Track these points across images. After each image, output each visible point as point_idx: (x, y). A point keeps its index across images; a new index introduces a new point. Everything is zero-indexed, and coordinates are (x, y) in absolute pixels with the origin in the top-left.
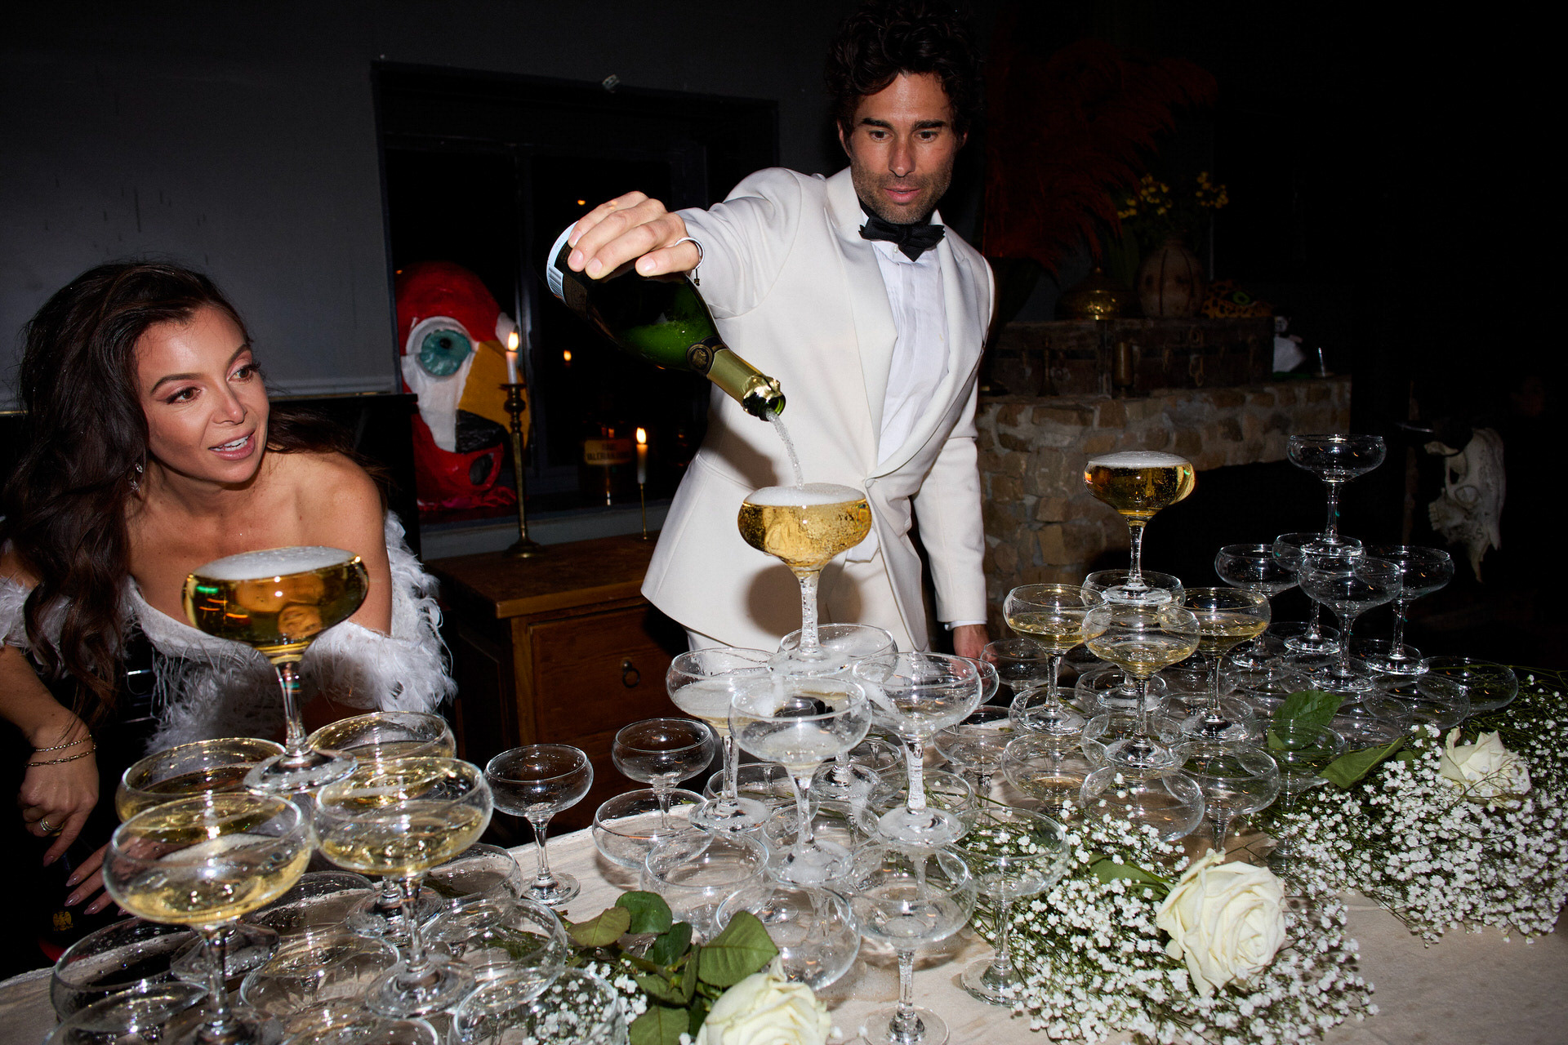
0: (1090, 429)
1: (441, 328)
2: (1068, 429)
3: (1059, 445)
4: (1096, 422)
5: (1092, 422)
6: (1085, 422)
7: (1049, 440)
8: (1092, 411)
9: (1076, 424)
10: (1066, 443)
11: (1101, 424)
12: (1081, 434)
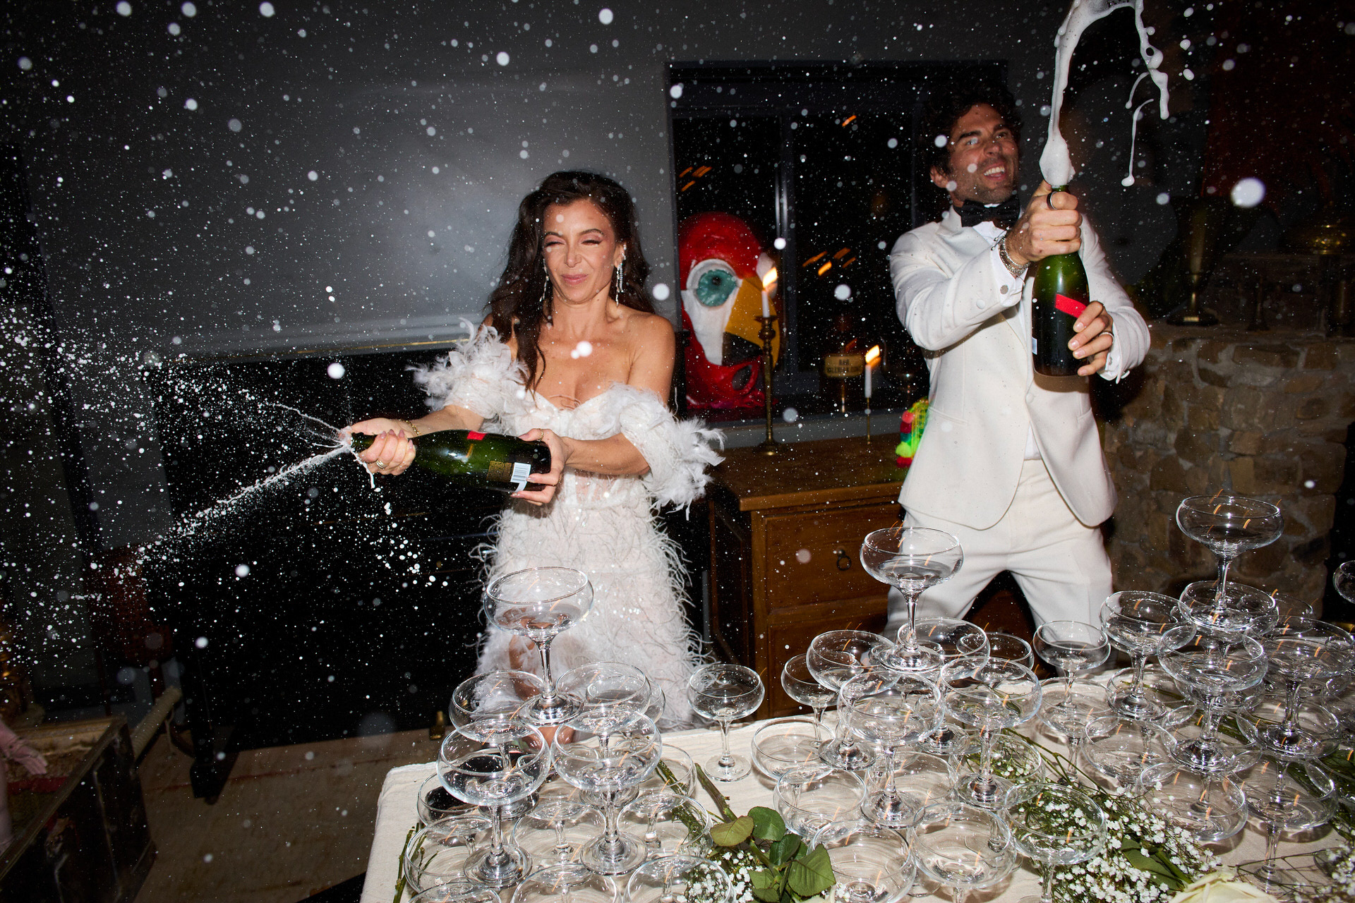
0: (1293, 370)
1: (713, 269)
2: (1268, 370)
3: (1258, 384)
4: (1301, 364)
5: (1296, 363)
6: (1287, 362)
7: (1247, 379)
8: (1297, 354)
9: (1277, 365)
10: (1265, 383)
11: (1306, 366)
12: (1283, 375)
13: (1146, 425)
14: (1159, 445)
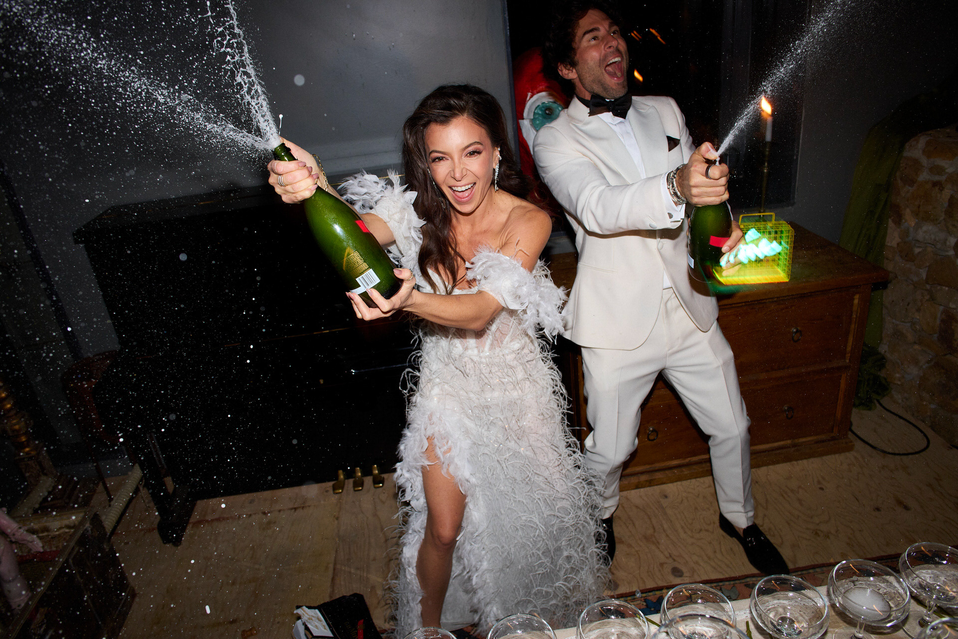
13: (927, 227)
14: (939, 246)
